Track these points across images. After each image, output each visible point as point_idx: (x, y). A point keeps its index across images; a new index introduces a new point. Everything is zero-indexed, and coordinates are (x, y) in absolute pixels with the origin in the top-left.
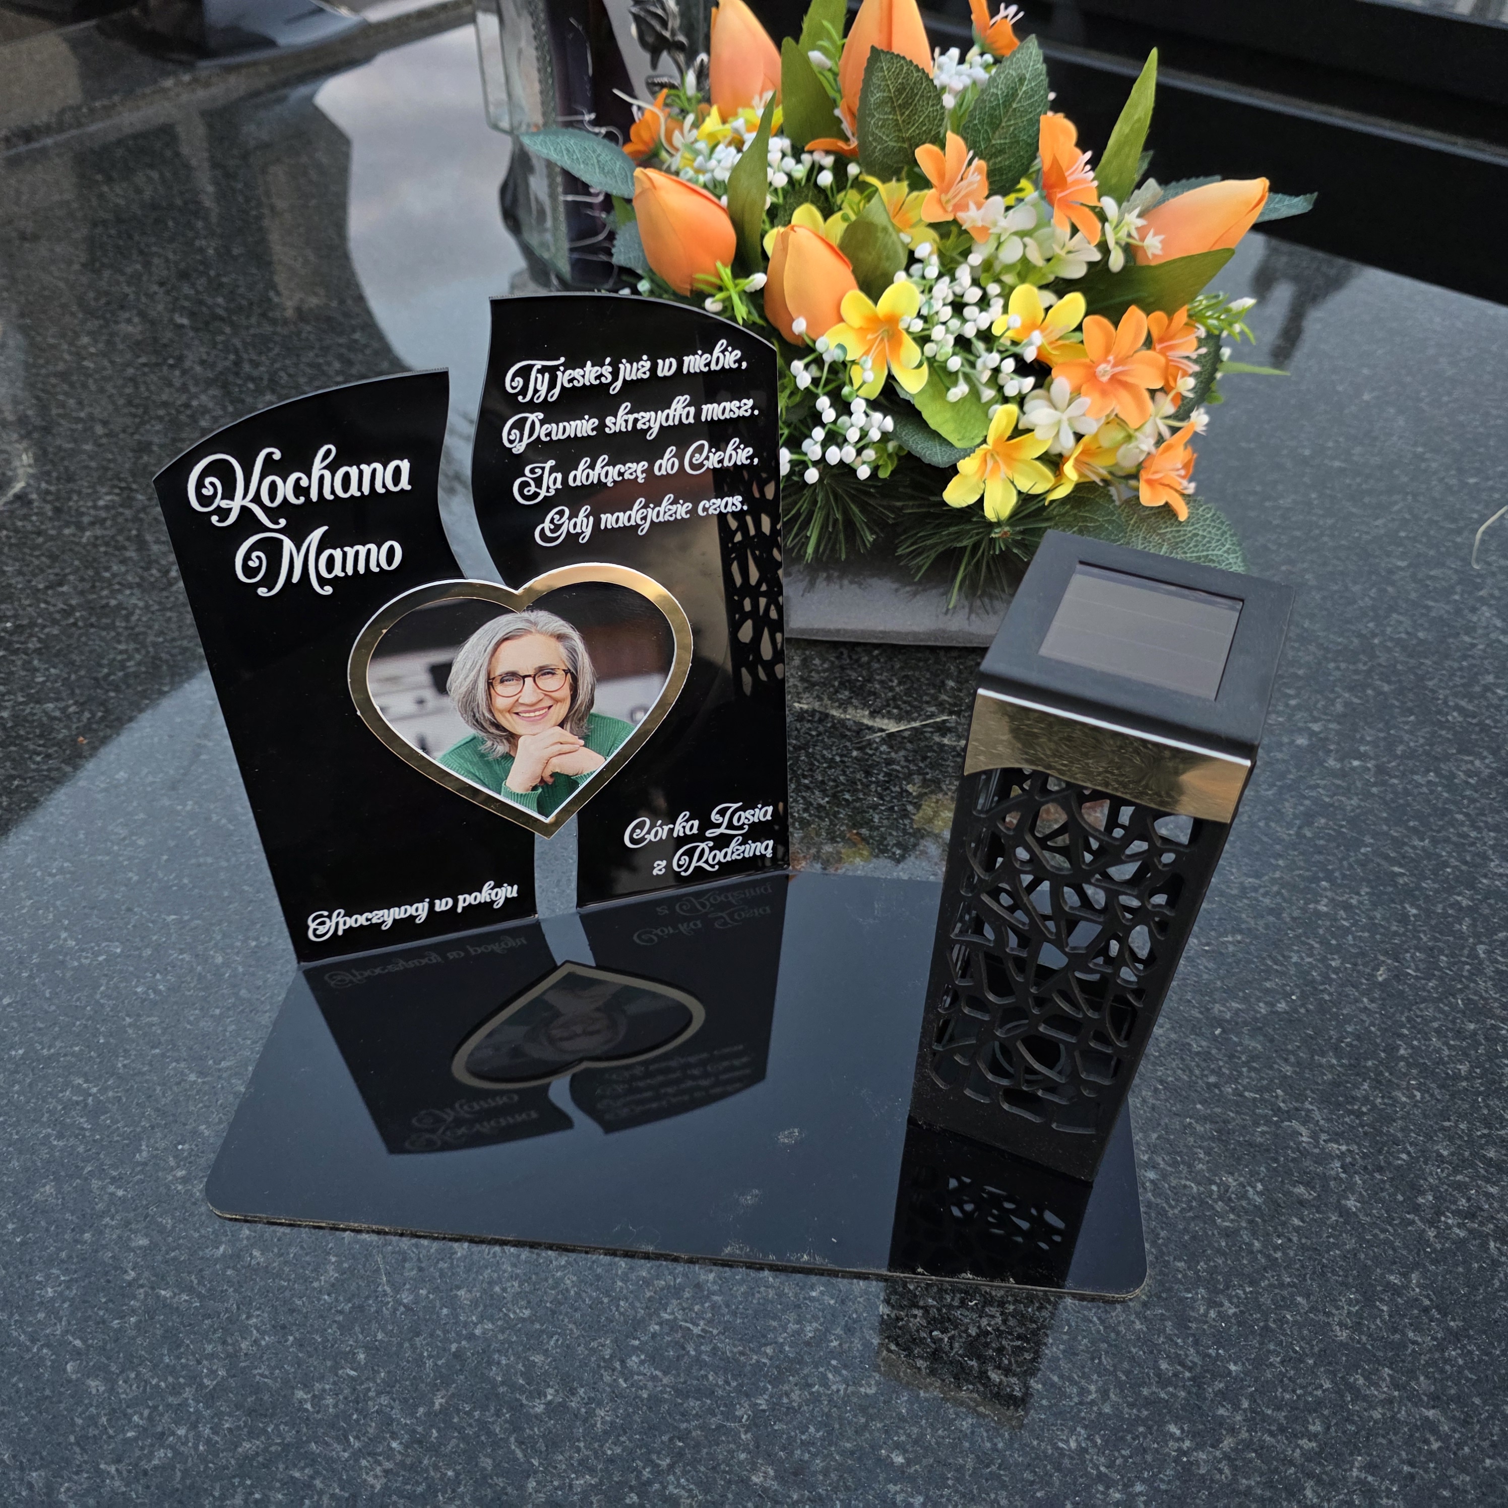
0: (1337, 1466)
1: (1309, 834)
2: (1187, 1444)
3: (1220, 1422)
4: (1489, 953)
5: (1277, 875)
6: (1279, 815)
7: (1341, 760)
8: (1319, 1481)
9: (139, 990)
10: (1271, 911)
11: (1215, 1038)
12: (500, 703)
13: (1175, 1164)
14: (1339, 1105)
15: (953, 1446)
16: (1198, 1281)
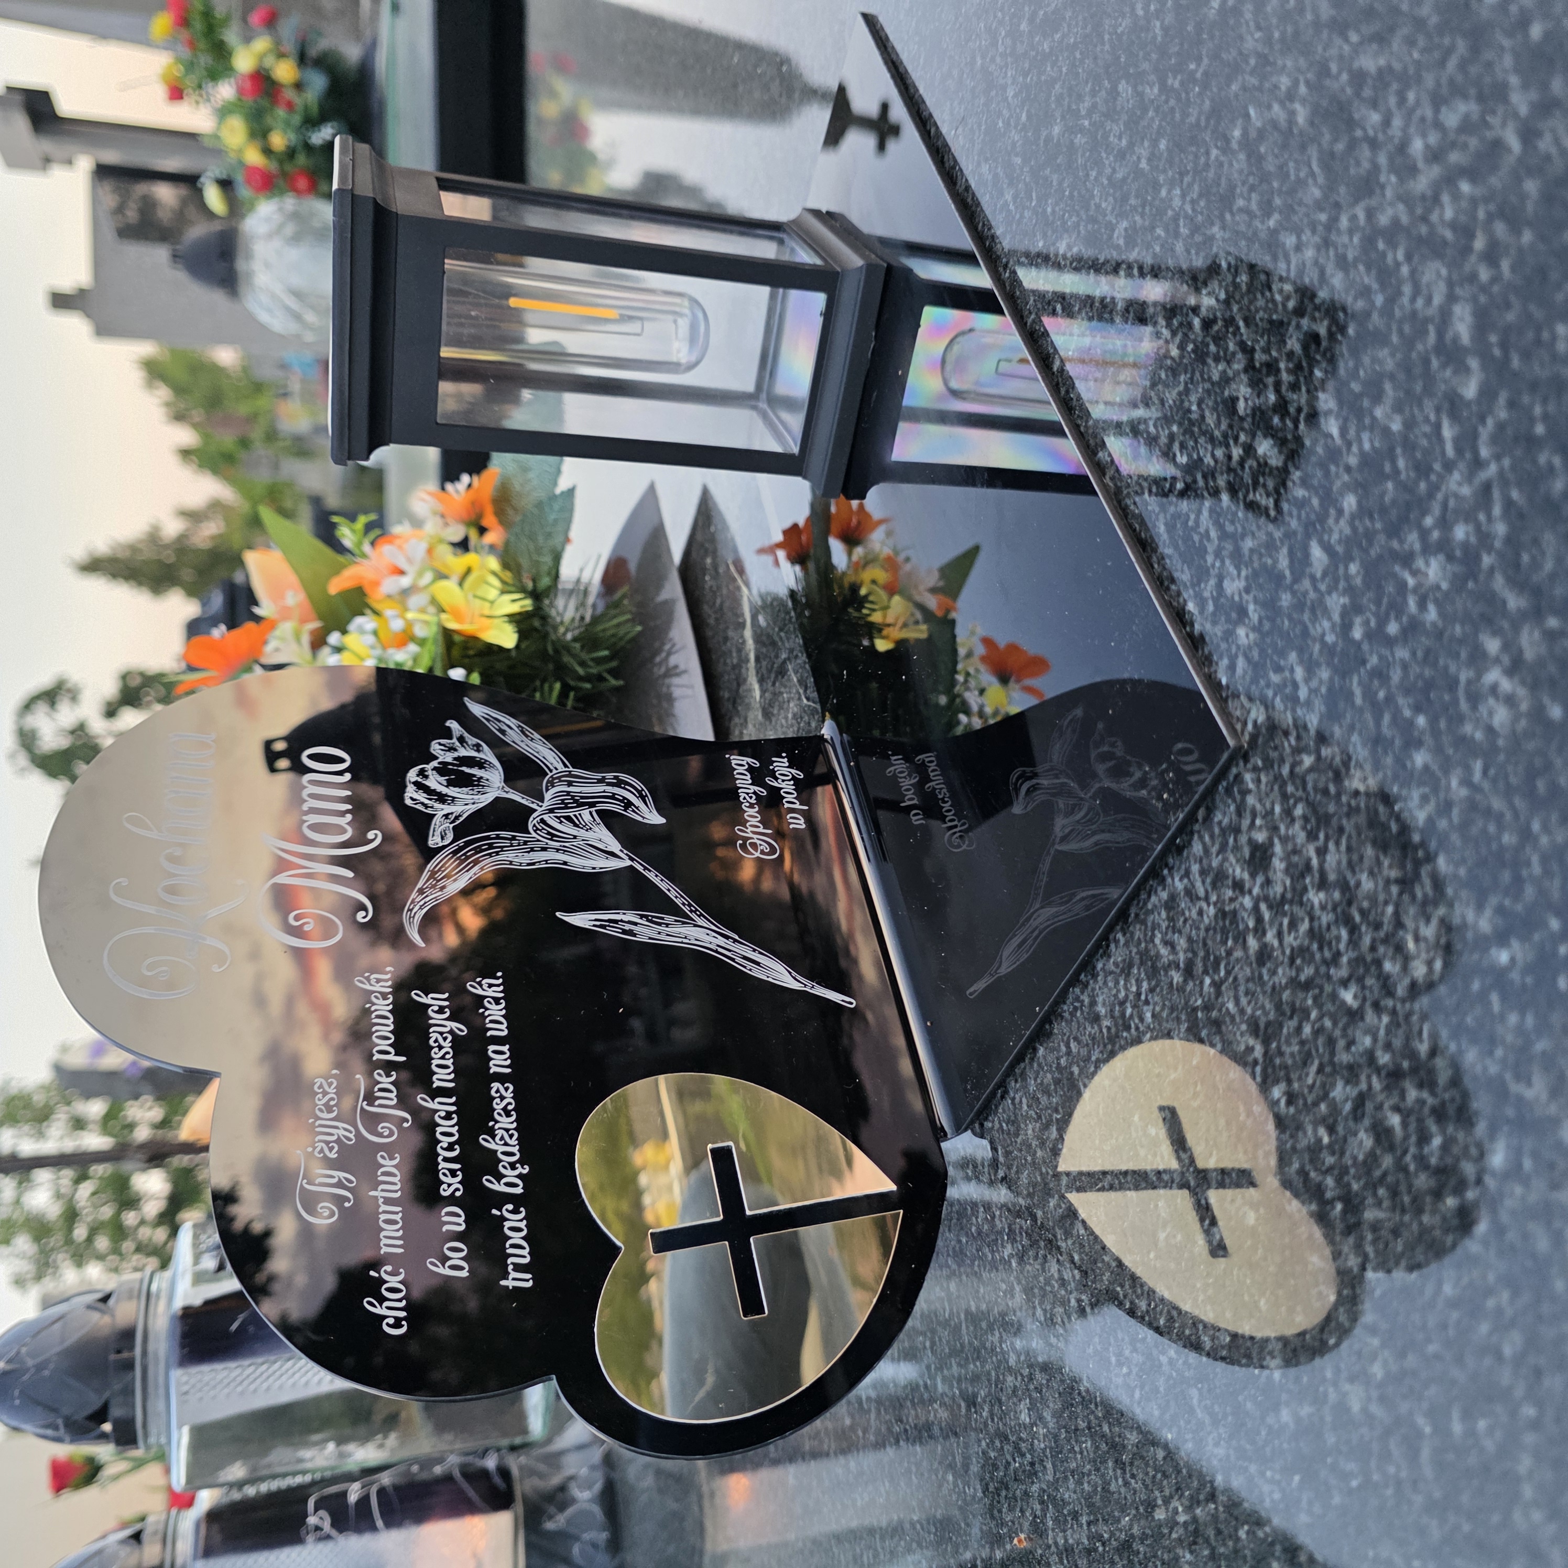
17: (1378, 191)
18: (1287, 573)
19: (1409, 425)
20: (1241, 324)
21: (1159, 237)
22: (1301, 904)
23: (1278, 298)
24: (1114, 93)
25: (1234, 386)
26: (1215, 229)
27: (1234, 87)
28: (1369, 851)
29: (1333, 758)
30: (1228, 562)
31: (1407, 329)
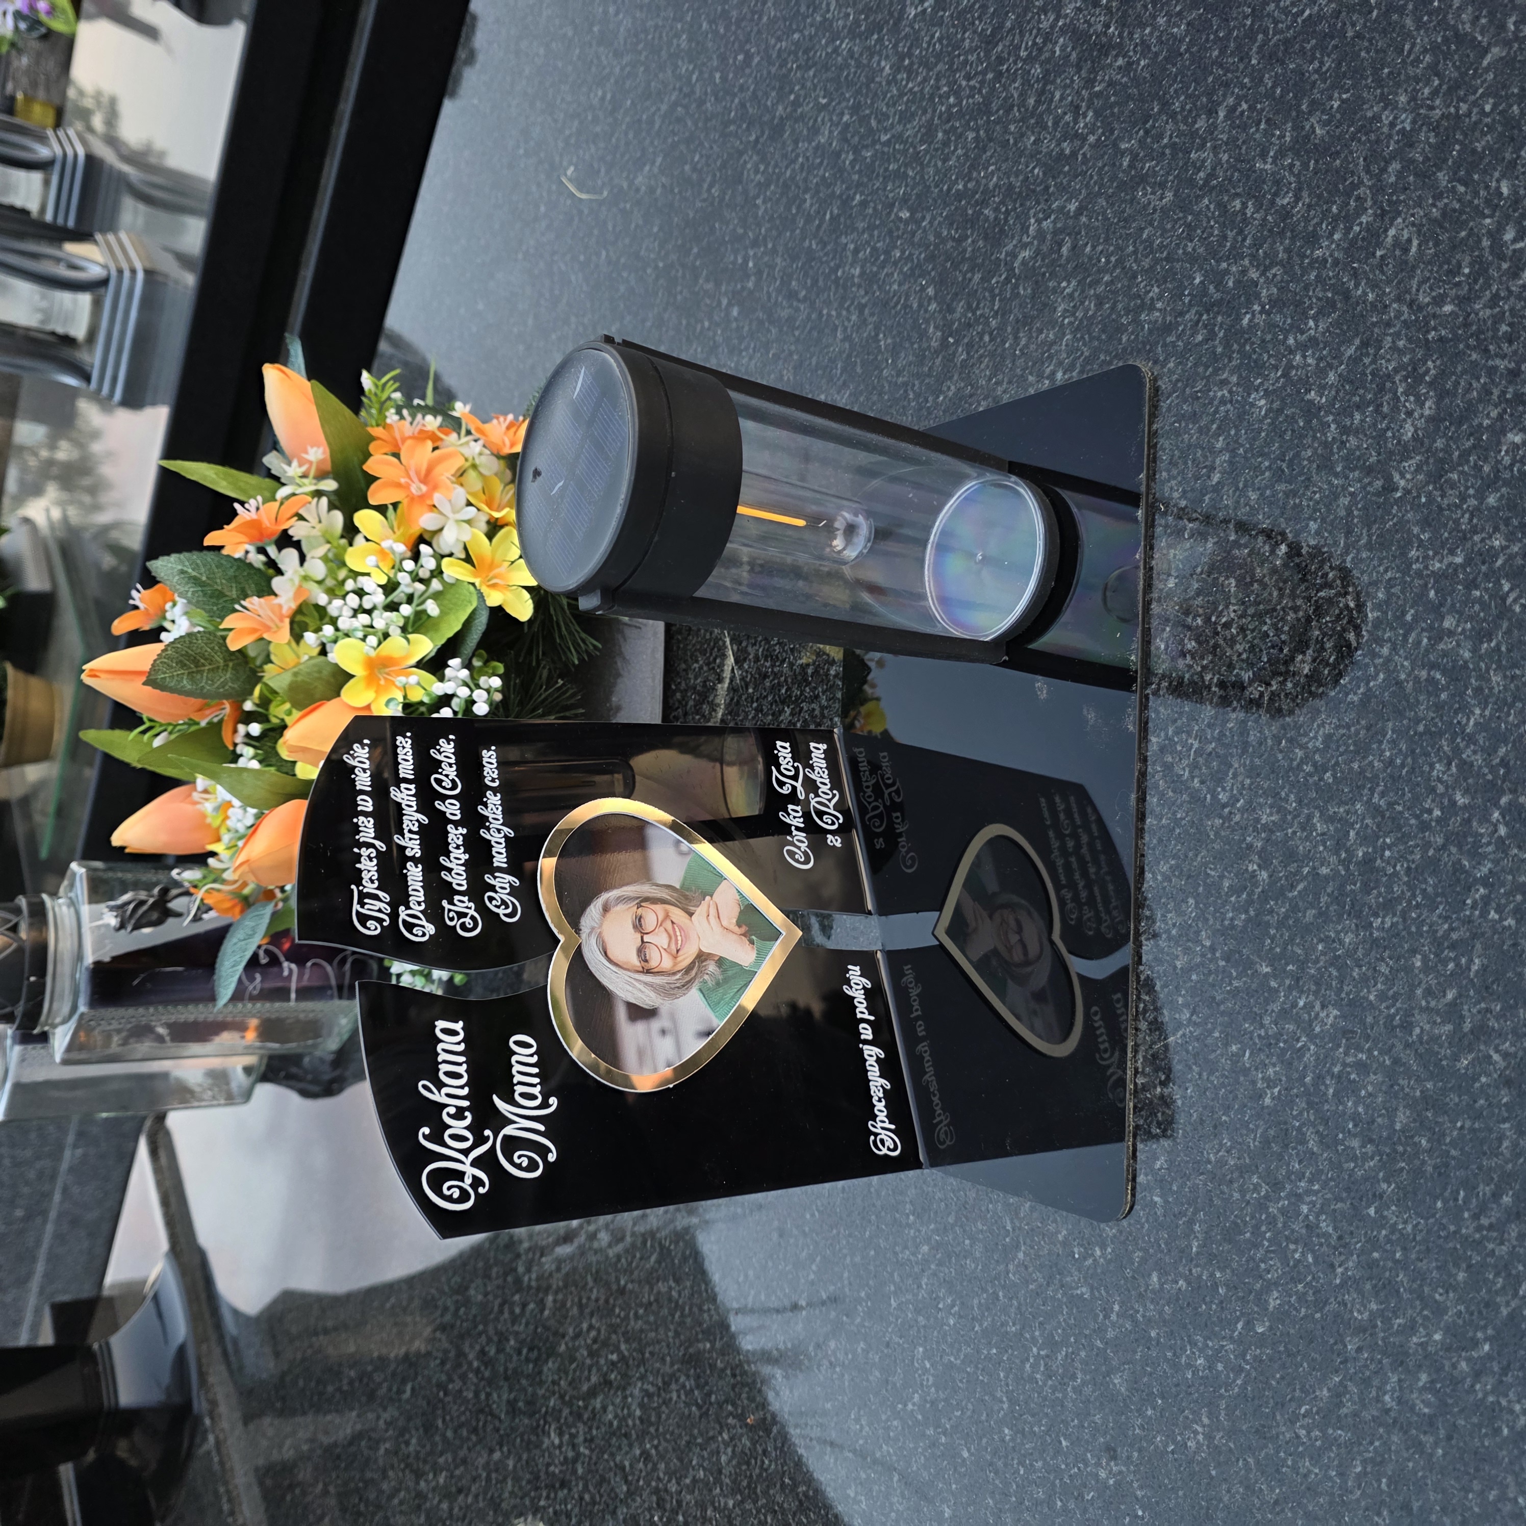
0: (1264, 182)
1: (803, 293)
2: (1256, 308)
3: (1238, 282)
4: (886, 130)
5: (834, 313)
6: (790, 320)
7: (748, 276)
8: (1276, 194)
9: (952, 1322)
10: (861, 312)
11: (957, 342)
12: (667, 963)
13: (1050, 357)
14: (1002, 231)
15: (1270, 504)
16: (1136, 321)
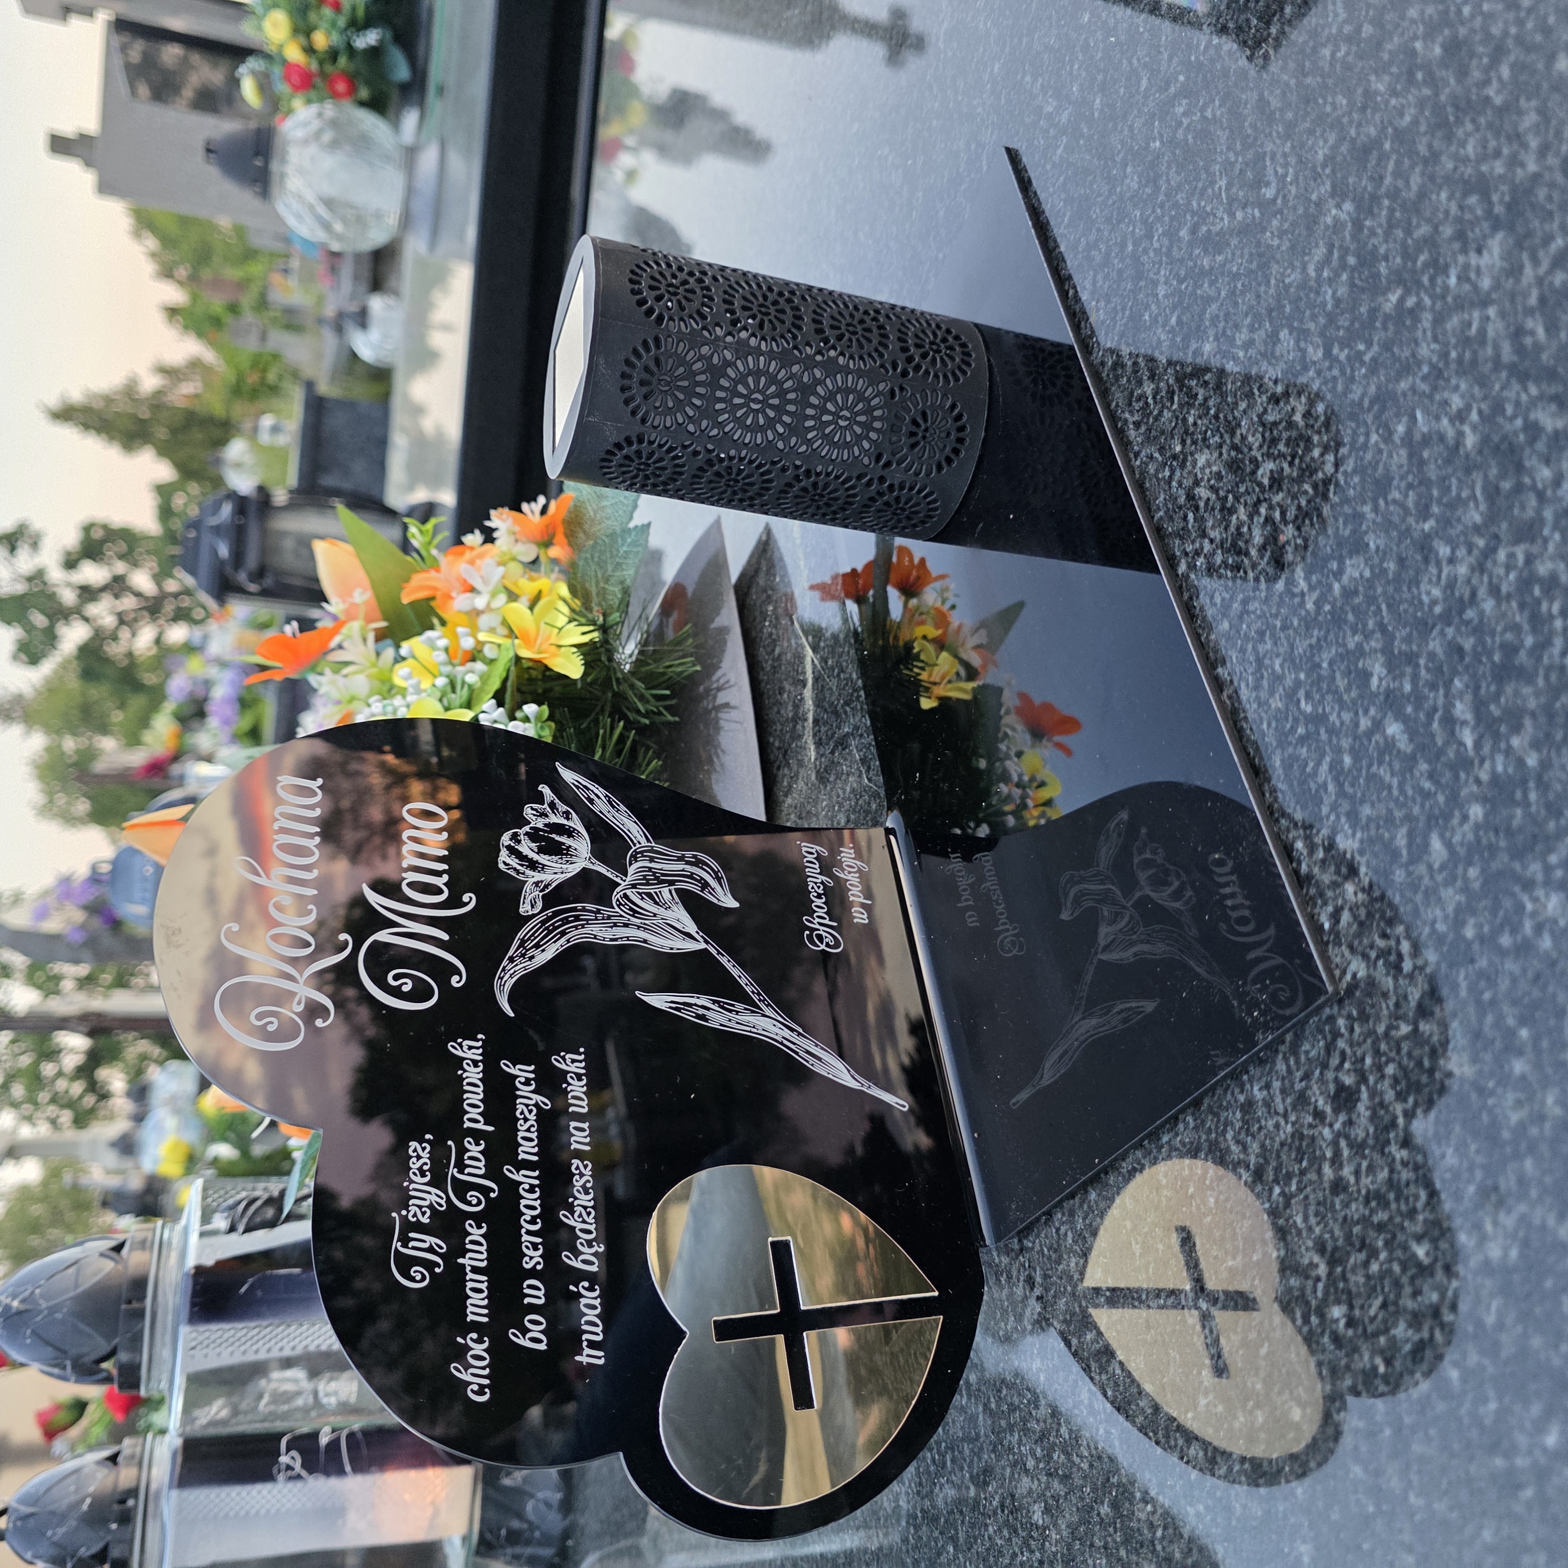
17: (1540, 541)
18: (1404, 852)
19: (1545, 765)
20: (1384, 607)
21: (1306, 492)
22: (1383, 1153)
23: (1425, 599)
24: (1274, 337)
25: (1368, 661)
26: (1367, 509)
27: (1403, 385)
28: (1457, 1129)
29: (1431, 1036)
30: (1343, 819)
31: (1553, 677)
